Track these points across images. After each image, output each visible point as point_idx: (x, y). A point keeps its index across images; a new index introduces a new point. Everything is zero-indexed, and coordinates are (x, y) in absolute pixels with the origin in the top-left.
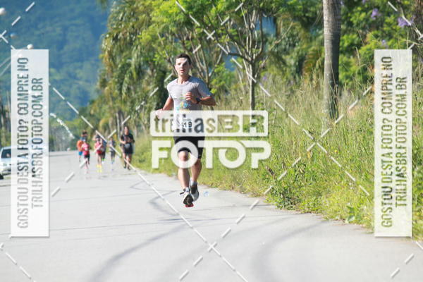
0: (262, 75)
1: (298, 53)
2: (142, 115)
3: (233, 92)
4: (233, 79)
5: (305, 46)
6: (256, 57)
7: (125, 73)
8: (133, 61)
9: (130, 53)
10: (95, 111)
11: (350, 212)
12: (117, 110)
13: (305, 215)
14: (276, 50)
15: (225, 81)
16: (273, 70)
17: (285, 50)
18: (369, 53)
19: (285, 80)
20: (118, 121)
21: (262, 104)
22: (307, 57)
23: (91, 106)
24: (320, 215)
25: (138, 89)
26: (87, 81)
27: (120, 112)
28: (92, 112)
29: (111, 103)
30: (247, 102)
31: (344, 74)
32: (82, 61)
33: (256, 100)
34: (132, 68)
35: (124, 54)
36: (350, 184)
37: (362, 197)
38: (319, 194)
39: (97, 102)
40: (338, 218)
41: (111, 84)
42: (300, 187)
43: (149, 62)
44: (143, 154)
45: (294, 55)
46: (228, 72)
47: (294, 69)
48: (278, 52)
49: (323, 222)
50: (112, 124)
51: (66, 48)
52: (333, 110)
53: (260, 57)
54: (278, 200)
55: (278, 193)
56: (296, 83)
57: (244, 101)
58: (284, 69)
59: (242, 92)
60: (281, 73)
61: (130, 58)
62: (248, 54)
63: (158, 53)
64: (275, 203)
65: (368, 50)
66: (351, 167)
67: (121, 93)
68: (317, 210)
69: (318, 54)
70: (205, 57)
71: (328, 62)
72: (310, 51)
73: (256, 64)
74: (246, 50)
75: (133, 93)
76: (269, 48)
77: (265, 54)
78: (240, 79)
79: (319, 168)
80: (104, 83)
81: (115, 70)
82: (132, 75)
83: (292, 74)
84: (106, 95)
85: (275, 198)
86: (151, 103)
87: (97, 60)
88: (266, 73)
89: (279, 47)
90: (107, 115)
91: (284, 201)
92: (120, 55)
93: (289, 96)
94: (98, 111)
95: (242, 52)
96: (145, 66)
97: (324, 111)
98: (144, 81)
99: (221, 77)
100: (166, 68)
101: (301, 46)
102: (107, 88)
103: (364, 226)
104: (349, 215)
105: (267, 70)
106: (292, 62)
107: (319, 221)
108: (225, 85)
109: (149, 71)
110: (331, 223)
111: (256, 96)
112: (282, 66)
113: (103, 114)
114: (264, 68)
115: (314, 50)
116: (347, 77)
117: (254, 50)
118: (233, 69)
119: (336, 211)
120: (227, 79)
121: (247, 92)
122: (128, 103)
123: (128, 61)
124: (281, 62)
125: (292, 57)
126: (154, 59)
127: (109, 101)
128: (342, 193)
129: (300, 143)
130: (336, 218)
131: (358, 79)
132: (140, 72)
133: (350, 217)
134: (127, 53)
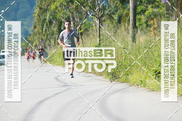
0: (103, 24)
1: (119, 14)
2: (51, 41)
3: (91, 31)
4: (91, 26)
5: (122, 11)
6: (101, 16)
7: (44, 23)
8: (47, 17)
9: (46, 14)
10: (31, 39)
11: (141, 83)
12: (41, 38)
13: (122, 84)
14: (109, 13)
15: (88, 26)
16: (108, 22)
17: (113, 13)
18: (149, 14)
19: (113, 26)
20: (41, 43)
21: (103, 36)
22: (123, 16)
23: (29, 37)
24: (128, 84)
25: (50, 30)
26: (28, 26)
27: (42, 40)
28: (30, 39)
29: (38, 36)
30: (97, 35)
31: (139, 23)
32: (25, 17)
33: (101, 35)
34: (47, 20)
35: (44, 15)
36: (141, 70)
37: (146, 76)
38: (128, 75)
39: (32, 35)
40: (136, 85)
41: (38, 27)
42: (120, 71)
43: (55, 18)
44: (52, 57)
45: (117, 15)
46: (89, 22)
47: (117, 21)
48: (110, 14)
49: (129, 86)
50: (39, 45)
51: (18, 12)
52: (134, 39)
53: (102, 16)
54: (110, 77)
55: (110, 74)
56: (118, 27)
57: (95, 35)
58: (113, 21)
59: (94, 31)
60: (111, 22)
61: (46, 16)
62: (97, 14)
63: (58, 14)
64: (109, 79)
65: (148, 13)
66: (141, 63)
67: (43, 32)
68: (127, 81)
69: (127, 15)
70: (79, 16)
71: (131, 18)
72: (124, 13)
73: (101, 19)
74: (96, 13)
75: (47, 31)
76: (106, 12)
77: (104, 15)
78: (94, 25)
79: (127, 63)
80: (35, 27)
81: (40, 21)
82: (47, 23)
83: (116, 23)
84: (36, 32)
85: (109, 76)
86: (55, 36)
87: (32, 17)
88: (105, 23)
89: (111, 11)
90: (36, 41)
91: (113, 78)
92: (42, 15)
93: (114, 33)
94: (32, 39)
95: (94, 14)
96: (53, 20)
97: (130, 39)
98: (52, 26)
99: (86, 24)
100: (62, 20)
101: (120, 11)
102: (36, 29)
103: (147, 88)
104: (140, 84)
105: (105, 21)
106: (116, 18)
107: (128, 86)
108: (88, 28)
109: (54, 22)
110: (133, 87)
111: (101, 33)
112: (112, 19)
113: (35, 40)
114: (104, 20)
115: (125, 13)
116: (140, 25)
117: (100, 13)
118: (91, 21)
119: (135, 82)
120: (88, 25)
121: (97, 31)
122: (46, 36)
123: (46, 17)
124: (111, 18)
125: (116, 16)
126: (57, 17)
127: (37, 35)
128: (138, 74)
129: (120, 53)
130: (135, 85)
131: (145, 25)
132: (51, 22)
133: (141, 84)
134: (45, 14)
